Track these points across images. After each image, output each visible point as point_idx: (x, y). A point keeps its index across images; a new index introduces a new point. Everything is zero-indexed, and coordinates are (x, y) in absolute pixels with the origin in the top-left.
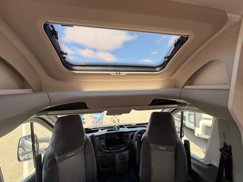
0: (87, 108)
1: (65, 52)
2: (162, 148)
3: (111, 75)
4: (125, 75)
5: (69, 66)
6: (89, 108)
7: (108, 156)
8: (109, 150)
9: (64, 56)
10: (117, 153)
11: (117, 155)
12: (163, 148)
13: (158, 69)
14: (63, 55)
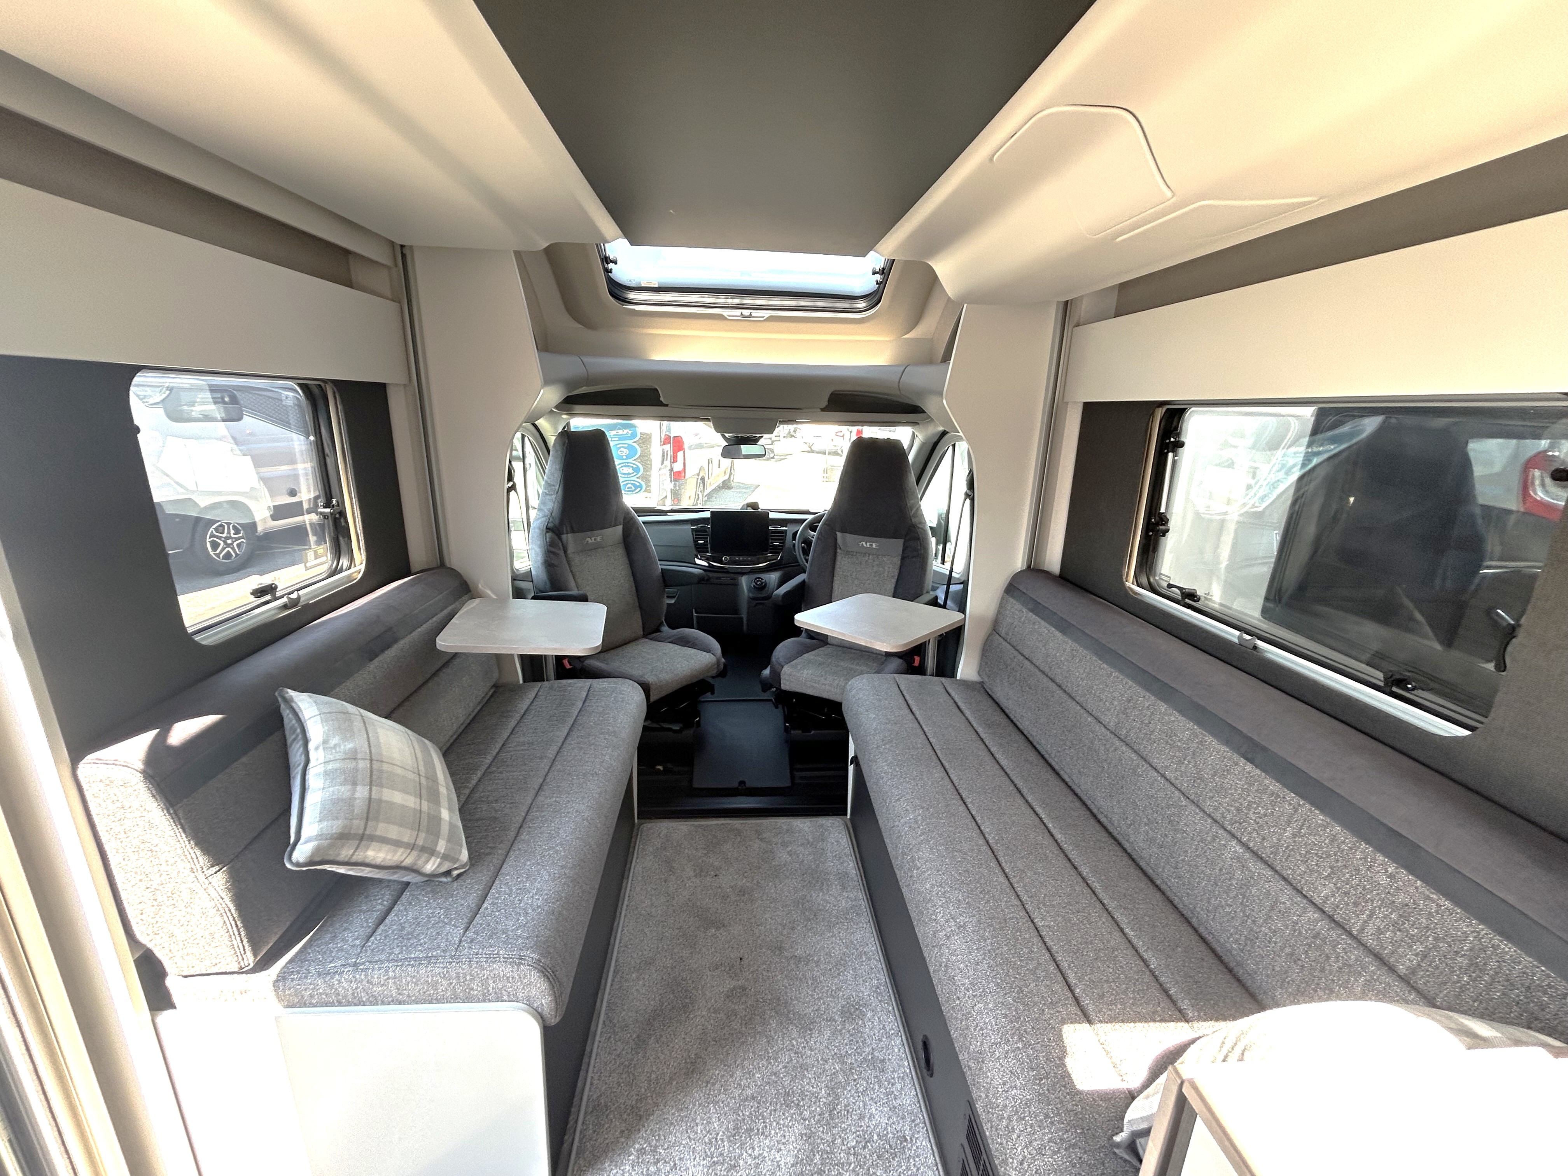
0: (661, 404)
1: (611, 258)
2: (868, 545)
3: (725, 319)
4: (764, 320)
5: (618, 291)
6: (667, 405)
7: (718, 578)
8: (721, 562)
9: (611, 266)
10: (743, 574)
11: (744, 581)
12: (871, 545)
13: (861, 305)
14: (608, 264)
